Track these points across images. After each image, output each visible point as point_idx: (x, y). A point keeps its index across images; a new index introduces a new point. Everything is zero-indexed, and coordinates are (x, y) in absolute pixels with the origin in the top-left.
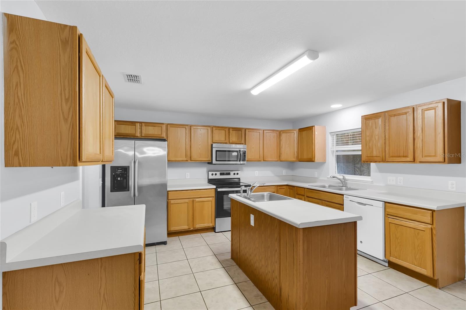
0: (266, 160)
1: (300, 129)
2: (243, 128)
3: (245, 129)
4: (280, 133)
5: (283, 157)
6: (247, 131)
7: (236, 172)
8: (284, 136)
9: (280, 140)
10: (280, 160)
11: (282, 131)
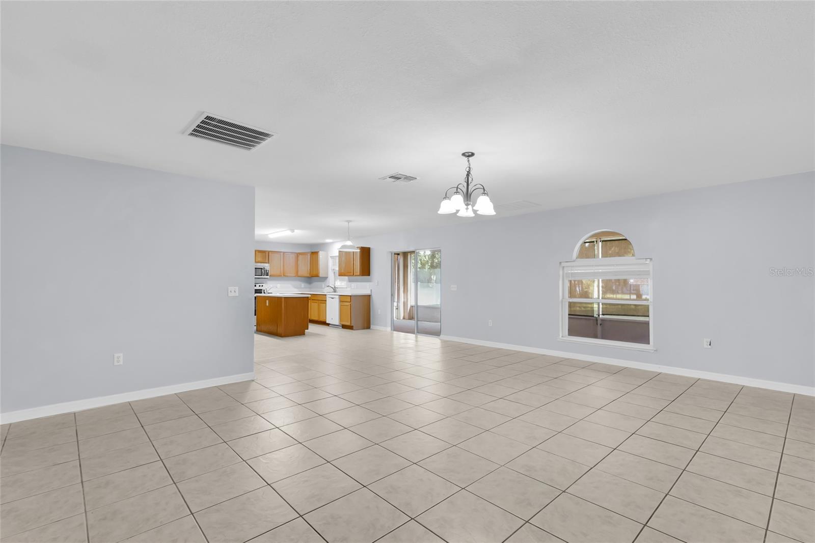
0: (287, 275)
1: (312, 252)
2: (267, 251)
3: (269, 252)
4: (298, 255)
5: (300, 273)
6: (270, 253)
7: (261, 285)
8: (300, 257)
9: (297, 260)
10: (297, 276)
11: (299, 253)
